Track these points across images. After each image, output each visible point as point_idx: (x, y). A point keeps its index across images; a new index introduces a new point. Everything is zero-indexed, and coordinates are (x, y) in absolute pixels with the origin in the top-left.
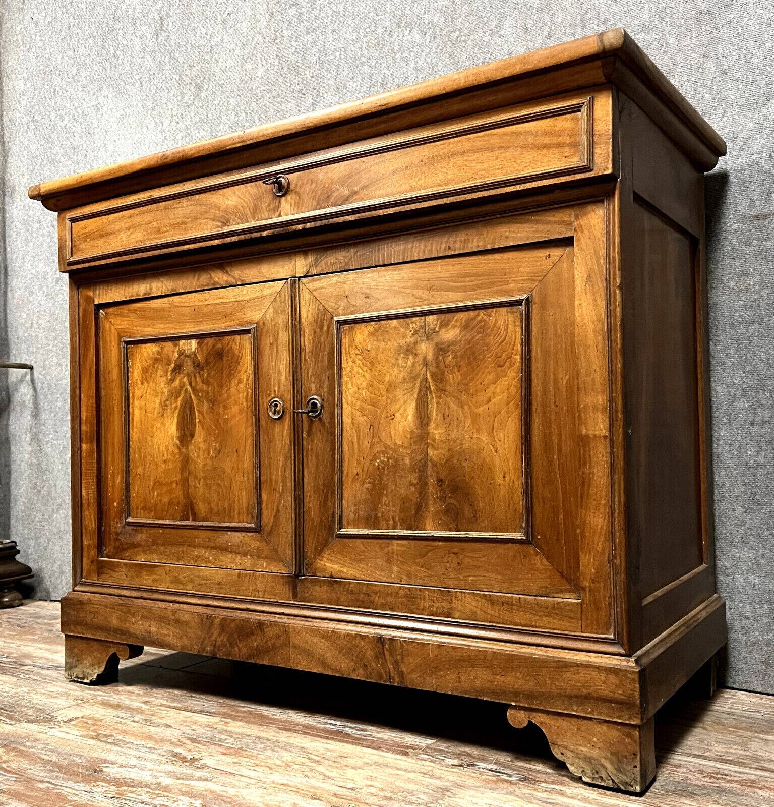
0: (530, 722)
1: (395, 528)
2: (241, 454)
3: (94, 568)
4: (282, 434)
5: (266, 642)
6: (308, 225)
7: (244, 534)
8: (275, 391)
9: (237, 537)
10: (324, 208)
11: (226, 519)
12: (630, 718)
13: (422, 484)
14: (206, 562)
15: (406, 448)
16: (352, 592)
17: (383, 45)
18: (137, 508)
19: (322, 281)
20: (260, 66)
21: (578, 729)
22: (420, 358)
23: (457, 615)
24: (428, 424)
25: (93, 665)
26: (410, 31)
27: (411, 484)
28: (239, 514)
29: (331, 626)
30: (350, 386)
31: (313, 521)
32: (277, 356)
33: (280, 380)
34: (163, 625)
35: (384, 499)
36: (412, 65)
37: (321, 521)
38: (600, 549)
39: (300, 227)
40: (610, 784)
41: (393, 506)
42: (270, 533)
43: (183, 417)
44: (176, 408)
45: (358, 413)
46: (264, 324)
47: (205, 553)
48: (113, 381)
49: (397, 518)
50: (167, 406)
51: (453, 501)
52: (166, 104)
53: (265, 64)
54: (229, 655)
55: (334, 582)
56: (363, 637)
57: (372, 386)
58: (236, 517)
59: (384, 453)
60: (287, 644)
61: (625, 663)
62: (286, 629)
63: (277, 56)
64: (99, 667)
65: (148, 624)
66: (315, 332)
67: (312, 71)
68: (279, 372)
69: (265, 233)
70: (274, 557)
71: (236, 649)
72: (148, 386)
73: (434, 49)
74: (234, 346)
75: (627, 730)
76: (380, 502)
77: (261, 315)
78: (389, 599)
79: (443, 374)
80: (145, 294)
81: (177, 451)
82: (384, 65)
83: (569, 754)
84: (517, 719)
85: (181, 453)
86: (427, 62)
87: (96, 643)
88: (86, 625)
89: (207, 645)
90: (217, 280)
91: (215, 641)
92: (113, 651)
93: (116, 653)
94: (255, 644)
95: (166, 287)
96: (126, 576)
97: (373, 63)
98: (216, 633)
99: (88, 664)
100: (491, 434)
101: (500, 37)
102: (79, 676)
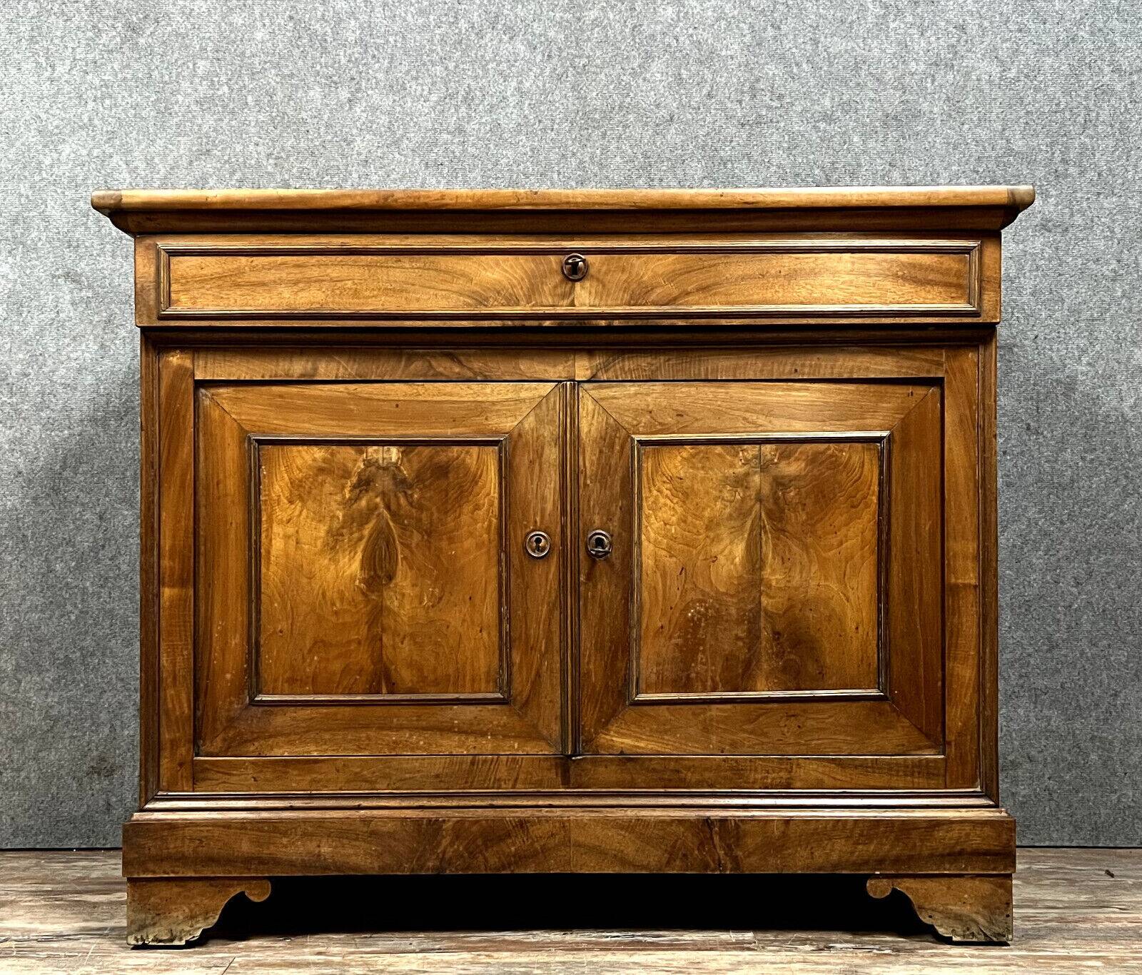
0: (894, 890)
1: (714, 690)
2: (477, 600)
3: (186, 772)
4: (546, 578)
5: (532, 844)
6: (616, 323)
7: (480, 708)
8: (536, 522)
9: (470, 712)
10: (640, 305)
11: (451, 688)
12: (1005, 869)
13: (753, 635)
14: (412, 749)
15: (732, 596)
16: (654, 770)
17: (468, 46)
18: (276, 680)
19: (614, 390)
20: (259, 24)
21: (949, 888)
22: (752, 493)
23: (798, 784)
24: (761, 568)
25: (192, 917)
26: (511, 38)
27: (738, 638)
28: (473, 680)
29: (631, 813)
30: (653, 519)
31: (594, 686)
32: (540, 477)
33: (543, 510)
34: (345, 841)
35: (700, 656)
36: (514, 84)
37: (607, 685)
38: (967, 701)
39: (603, 323)
40: (982, 939)
41: (713, 664)
42: (526, 704)
43: (374, 550)
44: (360, 539)
45: (664, 553)
46: (520, 435)
47: (411, 736)
48: (226, 495)
49: (718, 678)
50: (342, 535)
51: (793, 657)
52: (62, 38)
53: (267, 24)
54: (468, 868)
55: (627, 760)
56: (681, 822)
57: (685, 522)
58: (468, 685)
59: (700, 601)
60: (566, 842)
61: (998, 814)
62: (564, 825)
63: (291, 18)
64: (206, 919)
65: (315, 843)
66: (601, 452)
67: (349, 52)
68: (544, 499)
70: (532, 734)
71: (481, 858)
72: (302, 507)
73: (548, 70)
74: (468, 461)
75: (1000, 881)
76: (694, 659)
77: (516, 423)
78: (707, 775)
79: (782, 511)
80: (302, 375)
81: (360, 598)
82: (470, 73)
83: (937, 916)
84: (878, 889)
85: (368, 601)
86: (537, 86)
87: (200, 884)
88: (182, 859)
89: (428, 860)
90: (441, 369)
91: (444, 852)
92: (239, 891)
93: (242, 893)
94: (513, 849)
95: (346, 369)
96: (255, 780)
97: (451, 66)
98: (445, 842)
99: (181, 917)
100: (842, 581)
101: (644, 80)
102: (160, 938)
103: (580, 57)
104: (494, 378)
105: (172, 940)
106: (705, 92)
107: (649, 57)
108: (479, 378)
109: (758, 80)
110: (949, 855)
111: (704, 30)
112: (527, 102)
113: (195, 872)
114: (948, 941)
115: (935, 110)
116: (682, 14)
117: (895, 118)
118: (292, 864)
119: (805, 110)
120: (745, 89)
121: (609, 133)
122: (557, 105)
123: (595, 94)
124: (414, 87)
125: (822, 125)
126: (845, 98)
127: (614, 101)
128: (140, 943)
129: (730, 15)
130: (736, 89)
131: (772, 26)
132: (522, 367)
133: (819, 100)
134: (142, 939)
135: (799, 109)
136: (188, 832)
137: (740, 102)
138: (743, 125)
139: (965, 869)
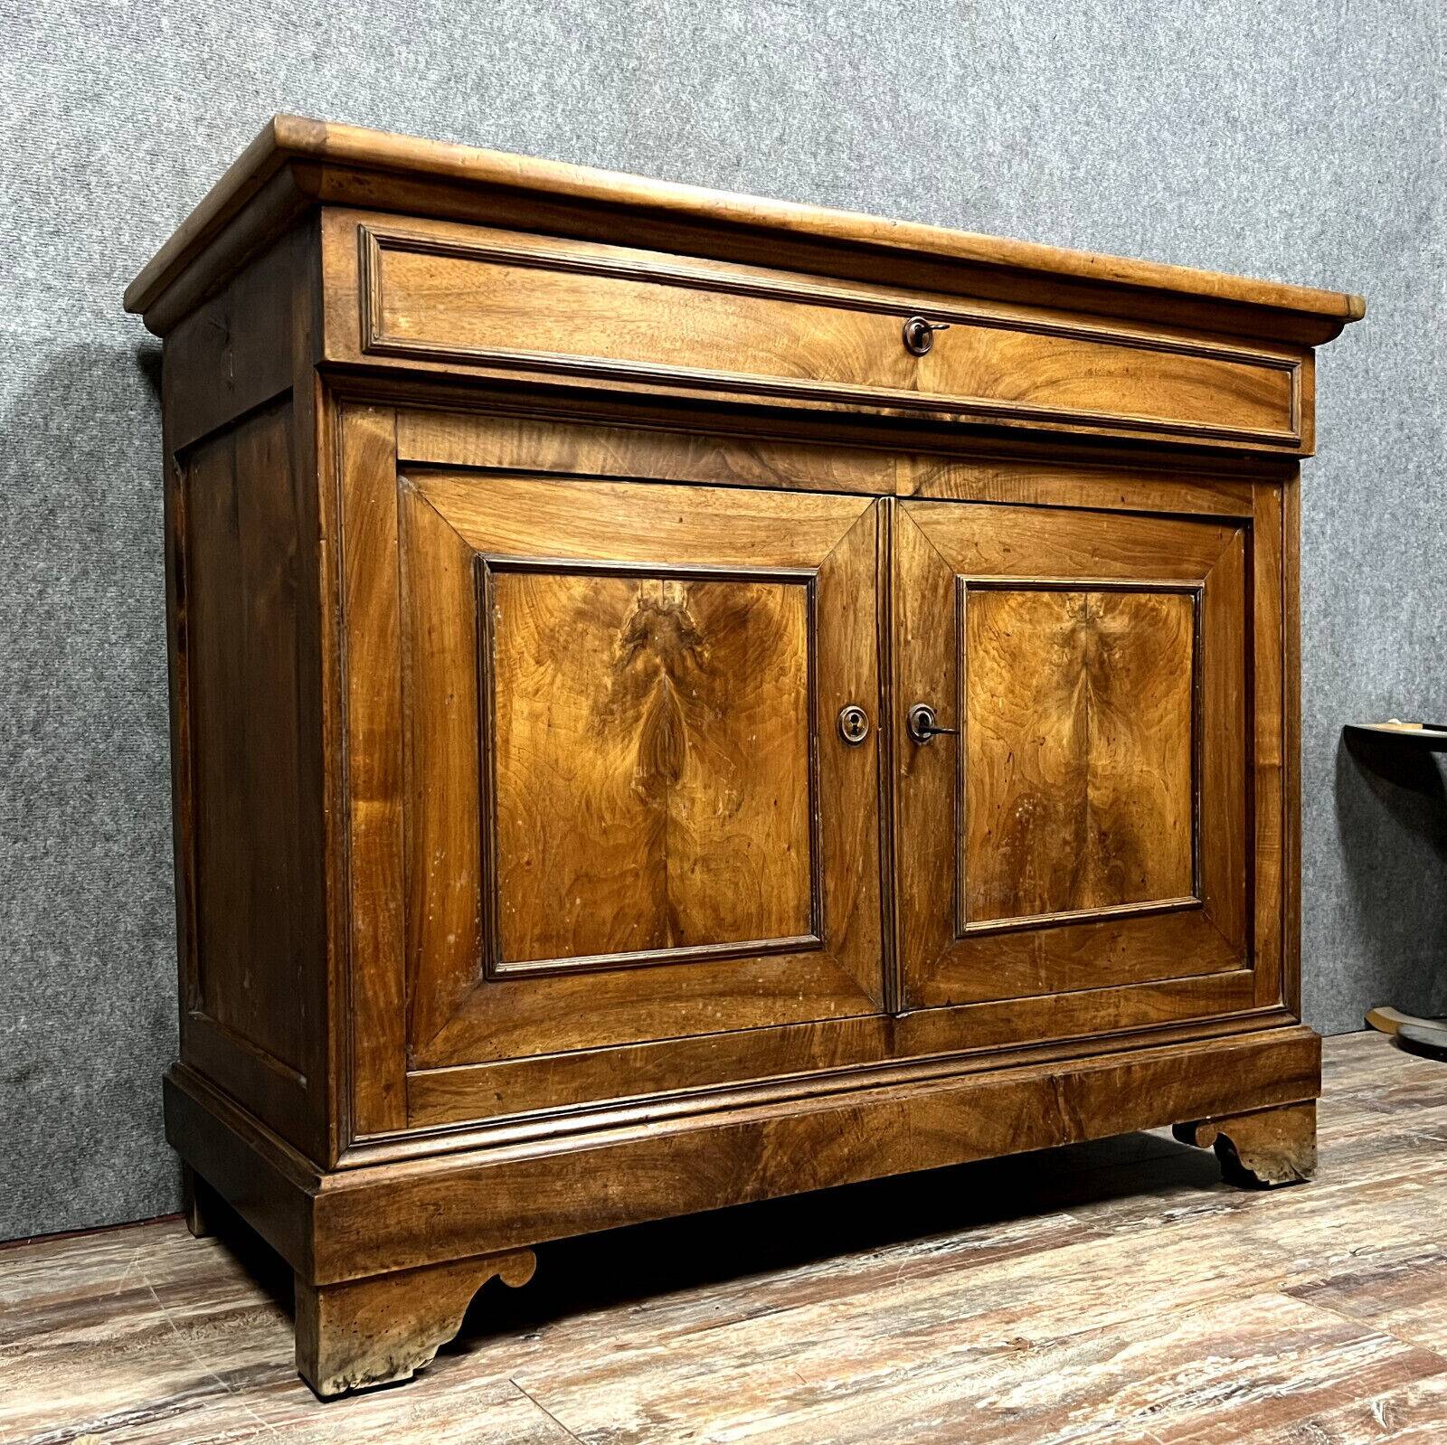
0: (1222, 1139)
1: (1042, 912)
2: (784, 805)
3: (396, 1099)
4: (862, 769)
5: (867, 1141)
6: (963, 418)
7: (789, 958)
8: (850, 693)
9: (775, 967)
10: (987, 397)
11: (754, 933)
12: (1311, 1094)
13: (1080, 837)
14: (707, 1025)
15: (1059, 788)
16: (985, 1022)
18: (522, 939)
19: (938, 511)
21: (1266, 1125)
22: (1079, 654)
23: (1126, 1021)
24: (1087, 753)
25: (422, 1330)
27: (1066, 842)
28: (781, 920)
30: (979, 689)
31: (918, 915)
32: (854, 631)
33: (858, 676)
34: (640, 1173)
35: (1028, 868)
36: (542, 77)
37: (932, 915)
40: (1293, 1178)
41: (1041, 878)
42: (842, 948)
43: (654, 737)
44: (637, 719)
45: (990, 733)
46: (832, 569)
47: (705, 1006)
48: (443, 651)
49: (1046, 896)
50: (612, 713)
51: (1119, 863)
54: (795, 1186)
55: (955, 1011)
57: (1012, 692)
58: (774, 926)
59: (1029, 796)
60: (906, 1132)
61: (1299, 1033)
62: (903, 1108)
64: (442, 1328)
65: (599, 1183)
66: (923, 596)
68: (858, 659)
69: (886, 411)
70: (848, 989)
71: (808, 1170)
72: (556, 670)
74: (771, 605)
75: (1306, 1109)
76: (1022, 871)
77: (827, 553)
78: (1038, 1021)
79: (1107, 679)
81: (638, 808)
84: (1206, 1137)
85: (648, 811)
86: (574, 86)
87: (433, 1275)
88: (410, 1240)
89: (746, 1182)
90: (736, 469)
91: (765, 1169)
92: (491, 1275)
93: (496, 1278)
94: (846, 1150)
95: (616, 461)
96: (500, 1098)
97: (458, 33)
98: (766, 1153)
99: (405, 1335)
100: (1162, 766)
101: (707, 104)
102: (374, 1374)
103: (629, 57)
104: (803, 486)
105: (392, 1374)
106: (776, 134)
107: (712, 74)
108: (784, 486)
109: (835, 131)
110: (1269, 1085)
111: (775, 51)
112: (561, 106)
113: (429, 1257)
114: (1265, 1187)
115: (1012, 203)
116: (750, 25)
117: (974, 206)
118: (568, 1220)
119: (886, 179)
120: (821, 140)
121: (665, 167)
122: (600, 117)
123: (648, 111)
124: (404, 54)
125: (903, 202)
126: (926, 171)
127: (672, 126)
128: (343, 1389)
129: (804, 39)
130: (811, 138)
131: (850, 63)
132: (835, 473)
133: (899, 168)
134: (346, 1382)
135: (880, 176)
136: (417, 1194)
137: (815, 155)
138: (818, 186)
139: (1282, 1100)
